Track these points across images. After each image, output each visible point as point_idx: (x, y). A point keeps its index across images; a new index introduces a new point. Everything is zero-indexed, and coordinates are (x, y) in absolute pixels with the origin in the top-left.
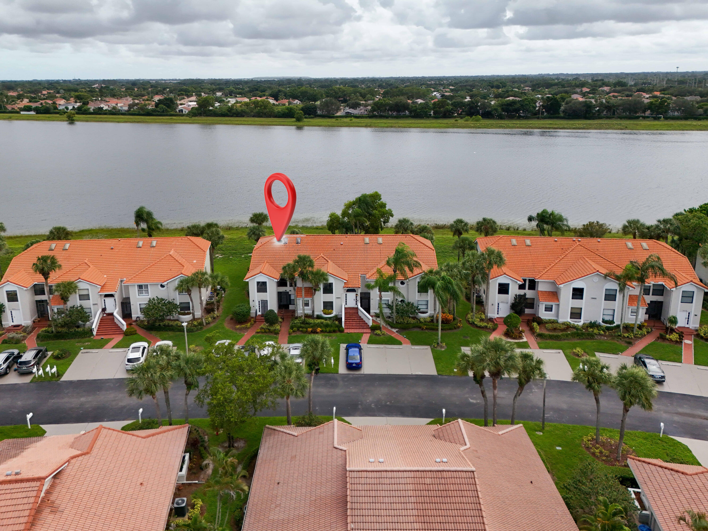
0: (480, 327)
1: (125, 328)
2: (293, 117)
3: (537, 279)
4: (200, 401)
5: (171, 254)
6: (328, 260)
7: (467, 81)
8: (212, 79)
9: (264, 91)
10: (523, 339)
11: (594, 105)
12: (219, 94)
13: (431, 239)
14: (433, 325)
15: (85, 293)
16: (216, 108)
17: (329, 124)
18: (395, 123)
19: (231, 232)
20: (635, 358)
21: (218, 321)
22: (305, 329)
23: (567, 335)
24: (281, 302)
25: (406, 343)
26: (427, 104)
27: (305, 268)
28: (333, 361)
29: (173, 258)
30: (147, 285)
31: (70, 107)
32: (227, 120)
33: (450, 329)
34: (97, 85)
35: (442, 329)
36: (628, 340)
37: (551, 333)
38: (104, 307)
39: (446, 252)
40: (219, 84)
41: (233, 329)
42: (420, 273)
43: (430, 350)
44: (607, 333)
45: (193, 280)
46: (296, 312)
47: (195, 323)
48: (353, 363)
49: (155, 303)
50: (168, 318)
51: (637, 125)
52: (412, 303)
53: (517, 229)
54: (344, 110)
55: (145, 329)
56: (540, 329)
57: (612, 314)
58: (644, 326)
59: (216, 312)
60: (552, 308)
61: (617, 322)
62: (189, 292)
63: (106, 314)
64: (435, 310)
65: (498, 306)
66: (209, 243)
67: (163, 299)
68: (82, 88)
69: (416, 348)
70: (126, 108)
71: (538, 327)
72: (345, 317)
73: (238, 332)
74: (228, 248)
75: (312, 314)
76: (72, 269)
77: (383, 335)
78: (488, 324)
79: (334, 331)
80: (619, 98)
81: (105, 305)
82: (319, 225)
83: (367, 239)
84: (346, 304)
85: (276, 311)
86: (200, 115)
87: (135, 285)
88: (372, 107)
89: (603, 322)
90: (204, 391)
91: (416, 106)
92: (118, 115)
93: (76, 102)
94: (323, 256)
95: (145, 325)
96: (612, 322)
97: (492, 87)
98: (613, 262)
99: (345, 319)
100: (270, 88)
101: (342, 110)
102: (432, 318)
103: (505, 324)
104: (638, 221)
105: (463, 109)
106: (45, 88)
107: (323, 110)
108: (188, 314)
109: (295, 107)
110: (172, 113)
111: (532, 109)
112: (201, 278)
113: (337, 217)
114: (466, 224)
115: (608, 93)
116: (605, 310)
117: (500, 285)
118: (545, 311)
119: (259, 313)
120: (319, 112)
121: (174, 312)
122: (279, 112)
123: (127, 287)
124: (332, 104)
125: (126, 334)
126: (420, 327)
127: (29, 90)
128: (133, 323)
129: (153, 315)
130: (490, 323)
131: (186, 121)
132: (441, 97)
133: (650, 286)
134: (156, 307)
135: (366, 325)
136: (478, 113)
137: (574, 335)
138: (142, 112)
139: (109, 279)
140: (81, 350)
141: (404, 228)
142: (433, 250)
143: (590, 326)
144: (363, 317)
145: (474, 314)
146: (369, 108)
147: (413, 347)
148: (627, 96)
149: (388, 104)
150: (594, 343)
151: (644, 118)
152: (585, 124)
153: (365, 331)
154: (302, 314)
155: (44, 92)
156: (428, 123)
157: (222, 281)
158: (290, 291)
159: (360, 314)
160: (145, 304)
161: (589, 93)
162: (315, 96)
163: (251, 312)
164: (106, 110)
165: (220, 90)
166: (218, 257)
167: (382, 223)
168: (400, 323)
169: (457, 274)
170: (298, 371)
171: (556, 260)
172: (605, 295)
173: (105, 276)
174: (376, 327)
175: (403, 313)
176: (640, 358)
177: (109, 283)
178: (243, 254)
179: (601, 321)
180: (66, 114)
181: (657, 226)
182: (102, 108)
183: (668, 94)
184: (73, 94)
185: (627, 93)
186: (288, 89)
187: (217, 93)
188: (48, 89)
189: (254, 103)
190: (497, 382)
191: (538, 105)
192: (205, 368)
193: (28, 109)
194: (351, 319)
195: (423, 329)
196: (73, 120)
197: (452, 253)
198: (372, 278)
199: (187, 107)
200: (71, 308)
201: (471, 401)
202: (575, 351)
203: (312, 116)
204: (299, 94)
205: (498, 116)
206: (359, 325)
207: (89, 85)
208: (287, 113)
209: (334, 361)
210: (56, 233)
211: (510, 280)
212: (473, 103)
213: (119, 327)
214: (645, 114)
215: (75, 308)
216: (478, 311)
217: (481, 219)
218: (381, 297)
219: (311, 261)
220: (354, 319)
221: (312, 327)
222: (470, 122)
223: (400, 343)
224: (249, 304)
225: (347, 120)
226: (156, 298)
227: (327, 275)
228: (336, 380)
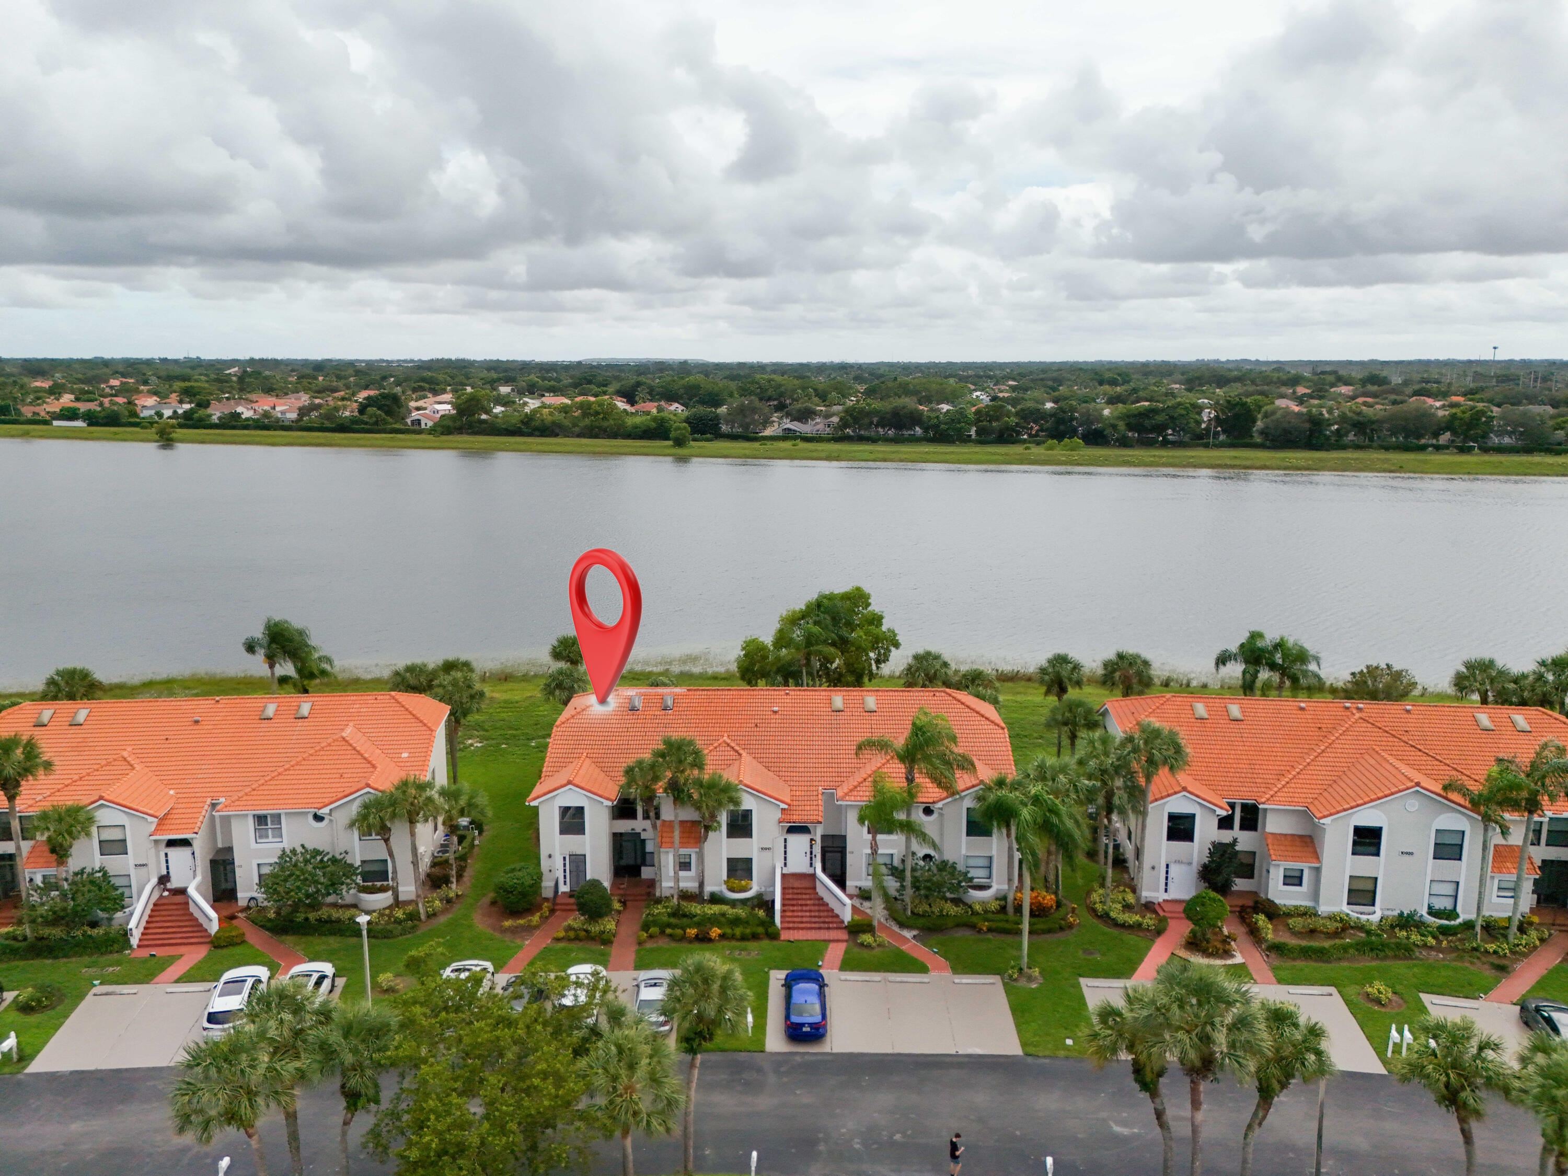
0: (1124, 926)
1: (214, 927)
2: (667, 438)
3: (1263, 803)
4: (377, 1146)
5: (344, 735)
6: (741, 751)
7: (1044, 371)
8: (491, 361)
9: (605, 385)
10: (1233, 956)
11: (1328, 420)
12: (504, 390)
13: (995, 702)
14: (1007, 921)
15: (115, 835)
16: (496, 416)
17: (747, 452)
18: (893, 452)
19: (510, 685)
20: (1522, 1008)
21: (458, 910)
22: (679, 932)
23: (1345, 948)
24: (621, 858)
25: (940, 969)
26: (961, 413)
27: (683, 772)
28: (750, 1018)
29: (351, 745)
30: (279, 815)
31: (167, 413)
32: (519, 443)
33: (1049, 931)
34: (236, 369)
35: (1030, 933)
36: (1497, 961)
37: (1304, 943)
38: (164, 872)
39: (1026, 736)
40: (506, 371)
41: (494, 930)
42: (973, 786)
43: (1002, 987)
44: (1445, 943)
45: (393, 802)
46: (658, 885)
47: (399, 914)
48: (803, 1025)
49: (297, 861)
50: (330, 899)
51: (1425, 462)
52: (951, 862)
53: (1188, 685)
54: (780, 424)
55: (268, 929)
56: (1275, 930)
57: (1452, 893)
58: (1531, 924)
59: (454, 886)
60: (1301, 878)
61: (1466, 913)
62: (384, 832)
63: (168, 890)
64: (1010, 880)
65: (1167, 872)
66: (446, 709)
67: (316, 852)
68: (201, 375)
69: (964, 981)
70: (293, 416)
71: (1270, 926)
72: (783, 899)
73: (507, 938)
74: (498, 725)
75: (697, 891)
76: (88, 775)
77: (879, 945)
78: (1143, 917)
79: (755, 937)
80: (1378, 407)
81: (168, 868)
82: (722, 670)
83: (838, 699)
84: (785, 865)
85: (607, 884)
86: (460, 430)
87: (247, 815)
88: (841, 419)
89: (1430, 913)
90: (392, 1114)
91: (937, 417)
92: (275, 430)
93: (181, 402)
94: (729, 741)
95: (270, 920)
96: (1451, 914)
97: (1101, 383)
98: (1447, 762)
99: (783, 905)
100: (617, 378)
101: (776, 425)
102: (1003, 903)
103: (1189, 918)
104: (1491, 663)
105: (1041, 426)
106: (117, 372)
107: (733, 422)
108: (383, 890)
109: (672, 416)
110: (397, 426)
111: (1192, 425)
112: (415, 798)
113: (762, 648)
114: (1076, 667)
115: (1353, 398)
116: (1434, 884)
117: (1172, 818)
118: (1285, 884)
119: (564, 888)
120: (724, 428)
121: (344, 887)
122: (636, 427)
123: (226, 820)
124: (754, 410)
125: (218, 944)
126: (973, 927)
127: (80, 376)
128: (240, 915)
129: (287, 893)
130: (1148, 915)
131: (427, 445)
132: (991, 400)
133: (1541, 823)
134: (298, 873)
135: (835, 920)
136: (1073, 433)
137: (1360, 947)
138: (328, 424)
139: (180, 800)
140: (95, 986)
141: (927, 675)
142: (1003, 729)
143: (1397, 925)
144: (827, 898)
145: (1109, 891)
146: (835, 419)
147: (958, 979)
148: (1394, 403)
149: (876, 412)
150: (1415, 970)
151: (1438, 448)
152: (1312, 459)
153: (833, 935)
154: (672, 891)
155: (115, 382)
156: (966, 453)
157: (470, 805)
158: (644, 830)
159: (820, 890)
160: (271, 865)
161: (1311, 396)
162: (717, 395)
163: (544, 884)
164: (247, 419)
165: (507, 381)
166: (472, 745)
167: (873, 662)
168: (923, 916)
169: (1068, 790)
170: (655, 1059)
171: (1306, 756)
172: (1436, 844)
173: (172, 792)
174: (862, 925)
175: (928, 889)
176: (1538, 1010)
177: (181, 811)
178: (533, 739)
179: (1424, 911)
180: (155, 425)
181: (1540, 677)
182: (239, 415)
183: (1482, 400)
184: (178, 385)
185: (1393, 397)
186: (658, 381)
187: (501, 388)
188: (124, 375)
189: (581, 406)
190: (1202, 1088)
191: (1205, 419)
192: (397, 1048)
193: (70, 414)
194: (797, 905)
195: (980, 931)
196: (171, 440)
197: (1041, 737)
198: (853, 798)
199: (432, 414)
200: (76, 874)
201: (1117, 1129)
202: (1370, 990)
203: (708, 436)
204: (682, 391)
205: (1117, 440)
206: (817, 920)
207: (218, 369)
208: (655, 429)
209: (754, 1017)
210: (62, 684)
211: (1198, 807)
212: (1064, 412)
213: (201, 925)
214: (1438, 441)
215: (85, 876)
216: (1118, 883)
217: (1111, 655)
218: (874, 847)
219: (697, 753)
220: (806, 905)
221: (698, 925)
222: (1059, 451)
223: (922, 969)
224: (539, 864)
225: (787, 445)
226: (299, 850)
227: (737, 790)
228: (760, 1070)
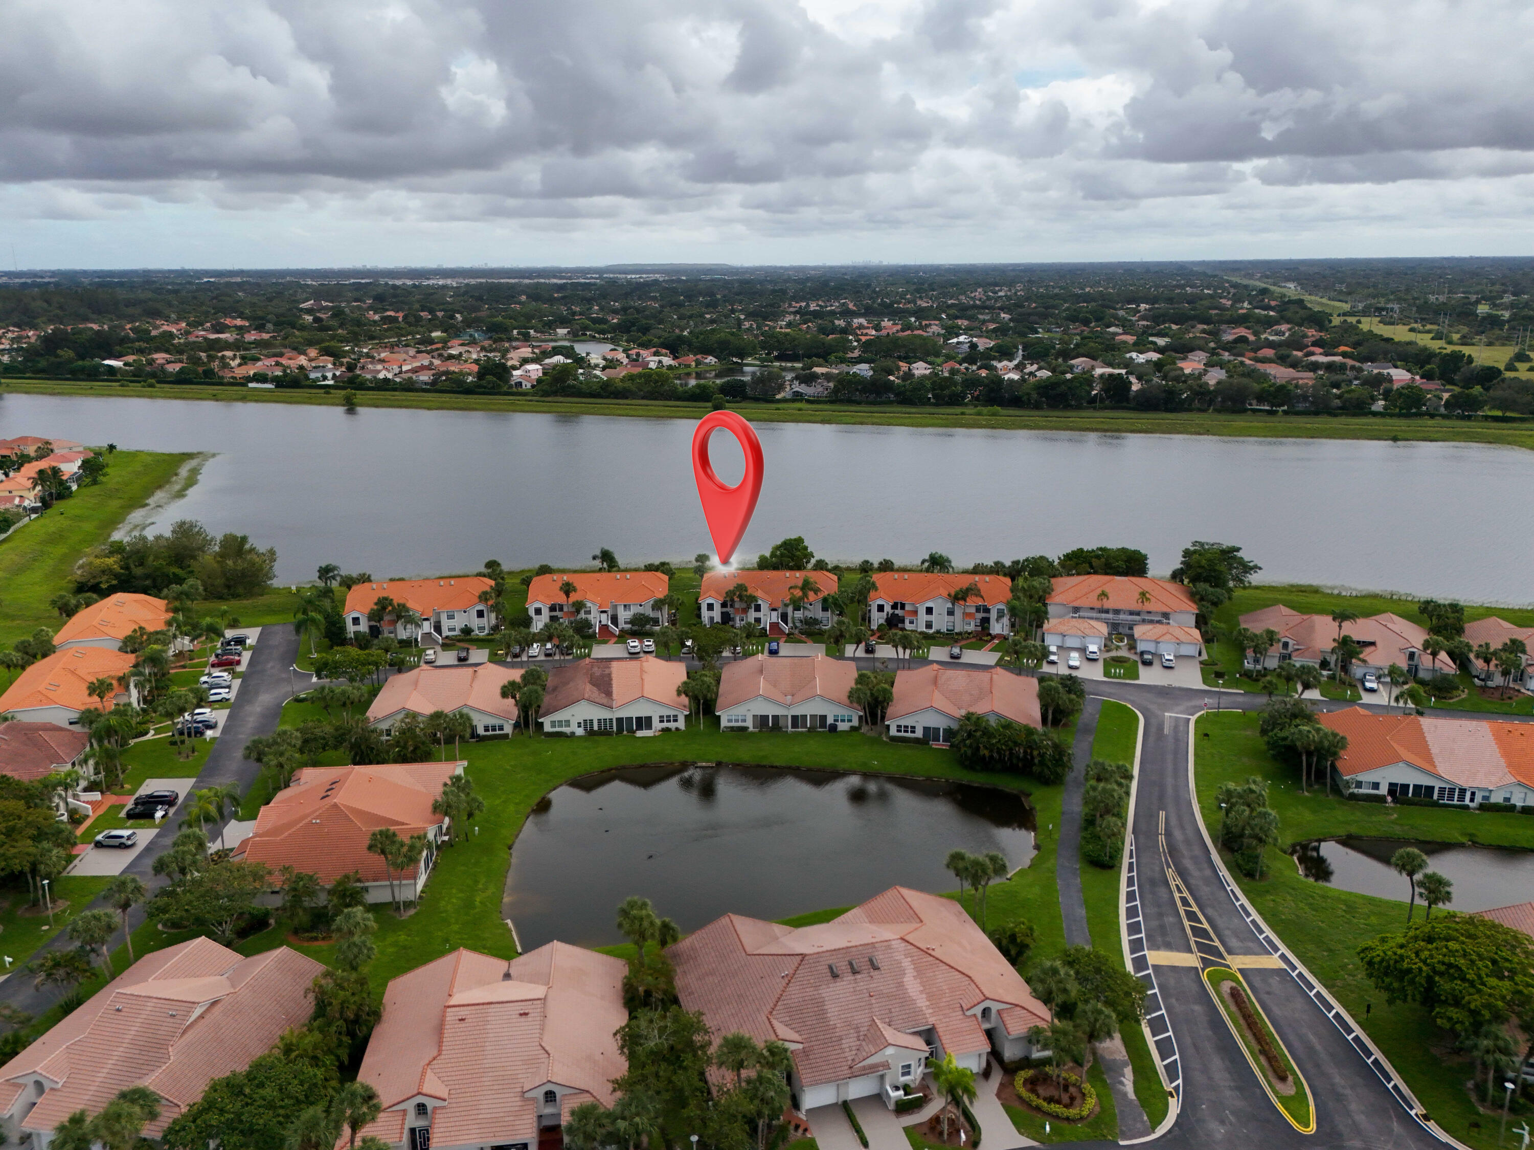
2: (708, 401)
3: (905, 603)
6: (759, 588)
13: (838, 575)
14: (830, 633)
15: (590, 609)
16: (581, 383)
17: (765, 416)
24: (724, 618)
25: (809, 643)
27: (742, 594)
29: (643, 586)
30: (628, 605)
38: (601, 619)
42: (823, 597)
43: (825, 647)
45: (660, 602)
46: (735, 625)
49: (636, 617)
50: (648, 626)
52: (817, 618)
57: (952, 625)
60: (914, 622)
61: (956, 630)
62: (657, 610)
63: (603, 624)
64: (833, 623)
66: (665, 577)
67: (641, 615)
70: (425, 377)
72: (770, 628)
74: (682, 582)
75: (746, 627)
76: (586, 593)
77: (795, 638)
83: (787, 574)
84: (770, 619)
85: (720, 625)
86: (555, 393)
87: (620, 605)
88: (835, 386)
91: (910, 381)
92: (417, 393)
94: (756, 586)
95: (632, 632)
96: (953, 630)
101: (788, 387)
102: (830, 629)
107: (755, 389)
108: (659, 624)
112: (666, 601)
113: (766, 558)
114: (871, 564)
116: (947, 622)
117: (878, 606)
118: (909, 624)
119: (708, 625)
120: (749, 393)
121: (650, 623)
122: (686, 393)
123: (615, 607)
124: (771, 380)
128: (622, 630)
129: (634, 625)
134: (638, 621)
135: (784, 632)
138: (456, 388)
141: (821, 567)
142: (837, 583)
146: (832, 383)
153: (783, 635)
154: (739, 626)
158: (731, 610)
159: (780, 626)
160: (629, 618)
162: (743, 349)
163: (703, 623)
165: (562, 322)
166: (674, 586)
168: (807, 631)
172: (947, 611)
173: (602, 599)
174: (791, 634)
175: (810, 625)
177: (603, 604)
187: (558, 330)
193: (260, 379)
194: (774, 629)
195: (823, 635)
196: (352, 404)
198: (788, 600)
203: (738, 399)
204: (715, 346)
206: (779, 632)
208: (699, 394)
211: (885, 603)
213: (613, 633)
215: (584, 619)
216: (863, 623)
217: (883, 561)
218: (795, 614)
219: (746, 589)
223: (806, 643)
224: (701, 618)
225: (796, 408)
226: (637, 614)
227: (757, 599)
